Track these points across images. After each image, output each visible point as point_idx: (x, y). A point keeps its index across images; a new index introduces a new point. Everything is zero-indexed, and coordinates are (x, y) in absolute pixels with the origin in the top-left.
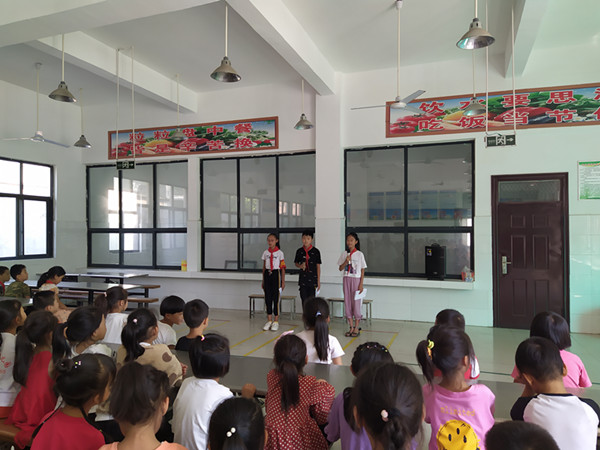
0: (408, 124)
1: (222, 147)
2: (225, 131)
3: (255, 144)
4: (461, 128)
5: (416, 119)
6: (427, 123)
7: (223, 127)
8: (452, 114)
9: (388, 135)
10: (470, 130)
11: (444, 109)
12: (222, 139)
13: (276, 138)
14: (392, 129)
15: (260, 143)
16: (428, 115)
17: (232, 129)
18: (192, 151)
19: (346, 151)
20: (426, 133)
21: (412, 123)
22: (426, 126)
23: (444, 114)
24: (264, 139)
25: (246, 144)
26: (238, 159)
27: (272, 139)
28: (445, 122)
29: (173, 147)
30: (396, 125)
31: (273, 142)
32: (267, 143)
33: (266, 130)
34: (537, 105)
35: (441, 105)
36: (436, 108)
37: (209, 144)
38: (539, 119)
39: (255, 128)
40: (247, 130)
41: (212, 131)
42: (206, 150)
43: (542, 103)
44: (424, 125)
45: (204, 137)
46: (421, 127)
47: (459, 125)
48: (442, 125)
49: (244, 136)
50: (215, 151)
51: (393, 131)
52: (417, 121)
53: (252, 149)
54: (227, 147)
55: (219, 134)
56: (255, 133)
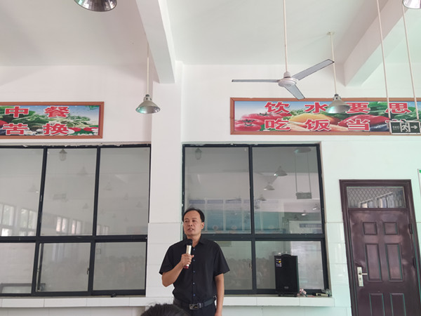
0: (254, 122)
1: (26, 132)
2: (31, 113)
3: (71, 132)
4: (307, 130)
5: (262, 117)
6: (273, 123)
7: (29, 108)
8: (298, 116)
9: (233, 132)
10: (316, 132)
11: (290, 110)
12: (26, 122)
13: (100, 127)
14: (237, 126)
15: (77, 131)
16: (274, 114)
17: (41, 112)
19: (185, 146)
20: (272, 132)
21: (258, 121)
22: (273, 126)
23: (289, 115)
24: (83, 127)
25: (60, 131)
26: (46, 148)
27: (95, 127)
28: (291, 123)
30: (241, 122)
31: (96, 131)
32: (88, 131)
33: (87, 116)
34: (377, 114)
35: (287, 105)
36: (282, 108)
37: (7, 127)
38: (379, 126)
39: (73, 112)
40: (62, 114)
41: (12, 112)
43: (382, 112)
44: (270, 124)
46: (267, 127)
47: (305, 127)
48: (288, 125)
49: (57, 120)
50: (15, 136)
51: (238, 128)
52: (263, 119)
53: (66, 137)
54: (32, 133)
55: (21, 116)
56: (73, 118)
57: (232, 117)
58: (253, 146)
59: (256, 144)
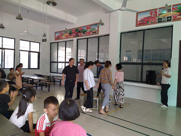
0: (145, 20)
3: (92, 33)
5: (148, 18)
7: (83, 28)
9: (137, 26)
12: (83, 32)
14: (138, 23)
15: (93, 33)
16: (153, 16)
17: (85, 29)
18: (75, 37)
19: (121, 33)
20: (152, 24)
21: (146, 20)
23: (159, 15)
24: (94, 31)
25: (89, 33)
26: (87, 39)
27: (97, 31)
29: (70, 36)
30: (140, 21)
33: (95, 28)
36: (156, 12)
37: (79, 34)
39: (92, 27)
40: (90, 29)
41: (80, 30)
42: (78, 36)
44: (151, 20)
45: (77, 32)
49: (88, 30)
50: (81, 36)
51: (138, 24)
52: (148, 19)
53: (91, 35)
54: (84, 35)
55: (82, 30)
56: (92, 29)
57: (137, 20)
58: (145, 30)
59: (146, 29)
